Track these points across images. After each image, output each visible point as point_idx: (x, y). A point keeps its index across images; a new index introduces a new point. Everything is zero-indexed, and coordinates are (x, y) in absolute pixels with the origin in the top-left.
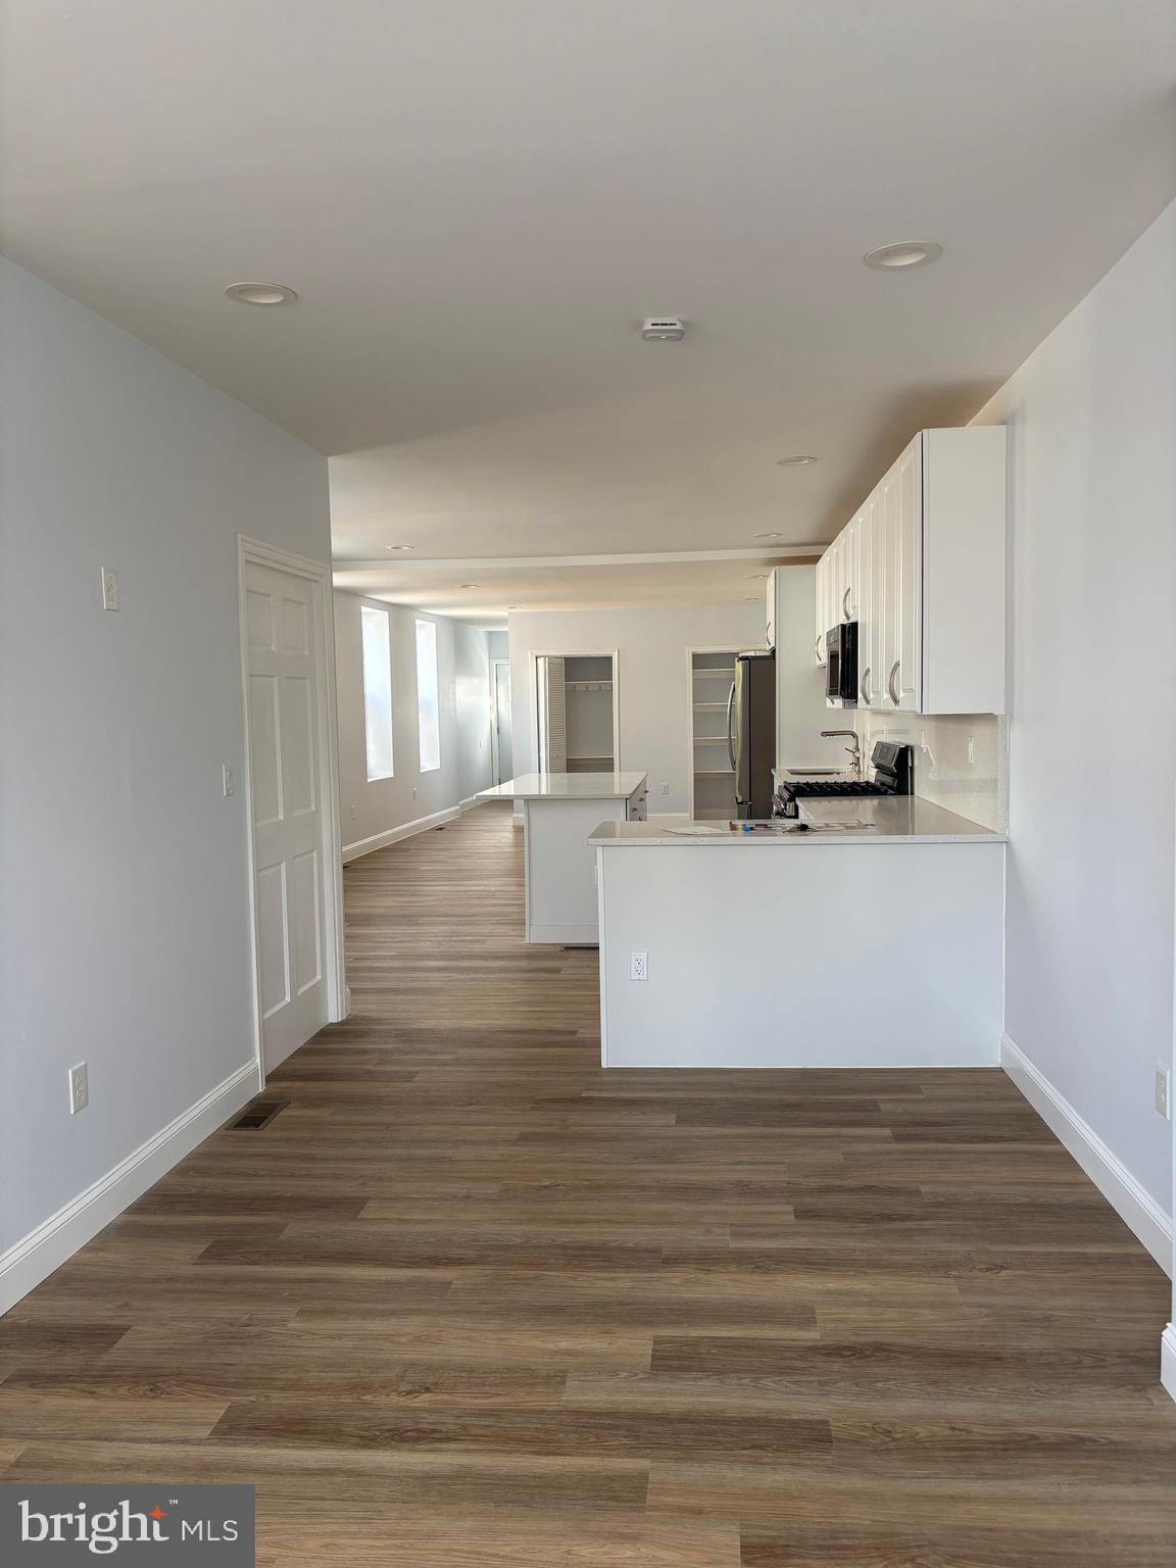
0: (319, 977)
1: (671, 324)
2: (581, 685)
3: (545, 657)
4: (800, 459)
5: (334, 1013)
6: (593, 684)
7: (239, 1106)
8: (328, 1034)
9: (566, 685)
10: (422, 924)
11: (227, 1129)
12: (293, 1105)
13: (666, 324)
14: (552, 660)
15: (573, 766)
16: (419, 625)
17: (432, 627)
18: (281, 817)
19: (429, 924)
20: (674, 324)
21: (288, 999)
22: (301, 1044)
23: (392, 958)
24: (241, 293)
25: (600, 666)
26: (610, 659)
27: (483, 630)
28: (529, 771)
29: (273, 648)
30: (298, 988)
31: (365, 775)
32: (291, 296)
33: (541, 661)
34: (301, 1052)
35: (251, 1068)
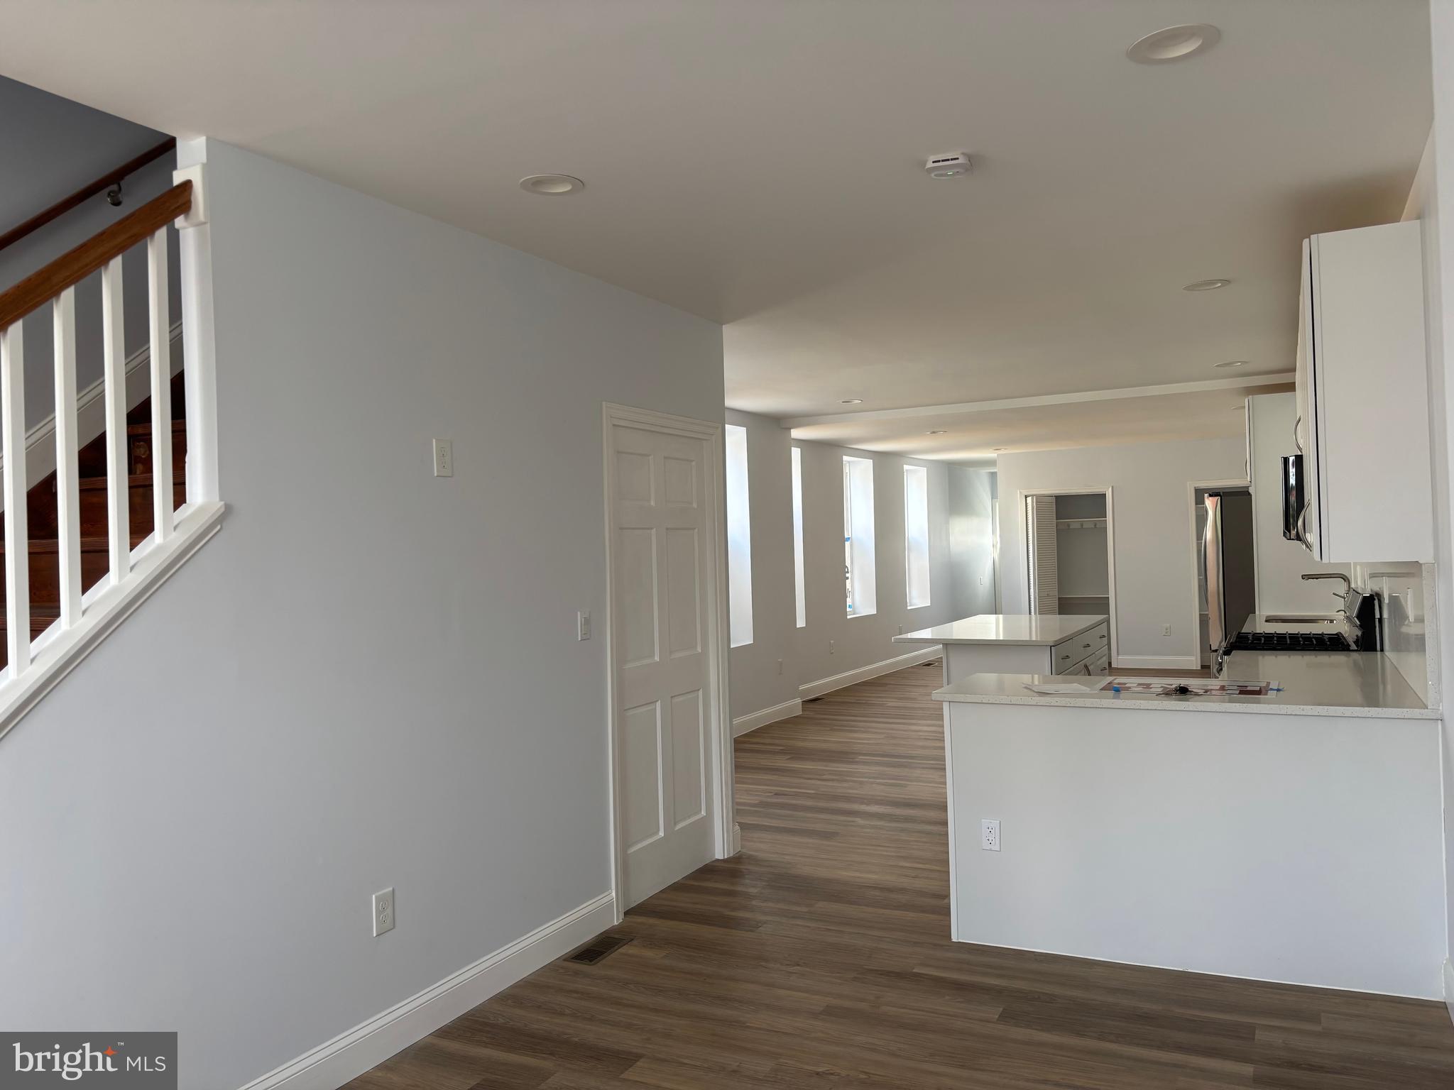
0: (703, 813)
1: (952, 159)
2: (1075, 523)
3: (1032, 496)
4: (1212, 282)
5: (720, 851)
6: (1088, 522)
7: (587, 936)
8: (711, 870)
9: (1057, 522)
10: (857, 763)
11: (564, 960)
12: (635, 942)
13: (948, 160)
14: (1040, 499)
15: (1066, 606)
16: (907, 470)
17: (923, 472)
18: (657, 658)
19: (864, 763)
20: (958, 159)
21: (662, 834)
22: (677, 877)
23: (809, 796)
24: (536, 184)
25: (1095, 503)
26: (1104, 495)
27: (984, 471)
28: (1019, 612)
29: (653, 503)
30: (675, 824)
31: (845, 613)
32: (579, 184)
33: (1029, 499)
34: (676, 888)
35: (605, 900)
